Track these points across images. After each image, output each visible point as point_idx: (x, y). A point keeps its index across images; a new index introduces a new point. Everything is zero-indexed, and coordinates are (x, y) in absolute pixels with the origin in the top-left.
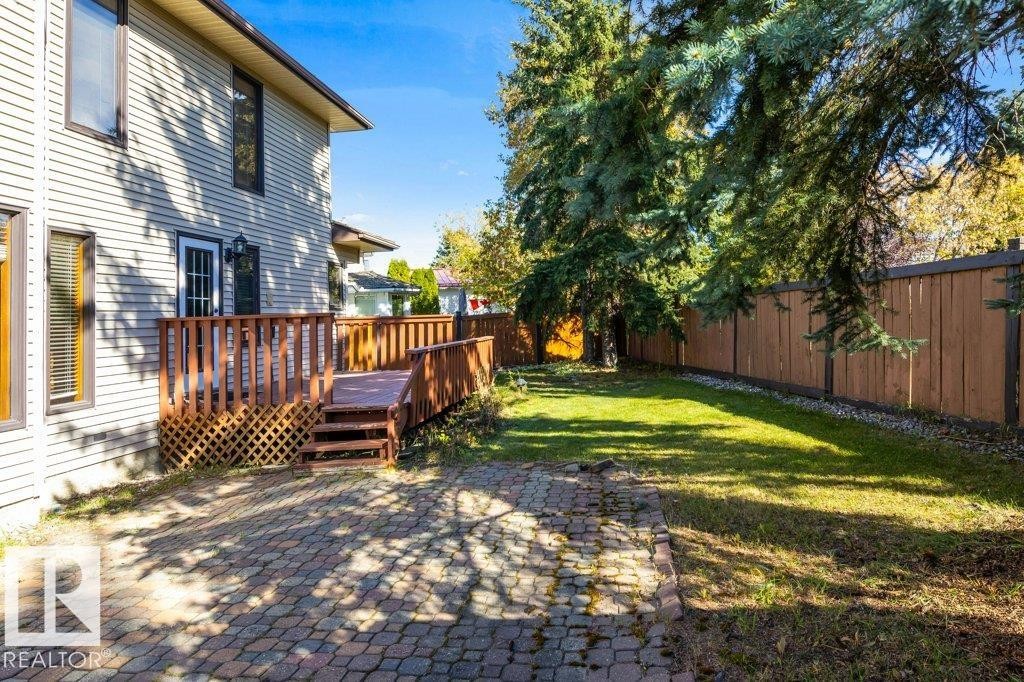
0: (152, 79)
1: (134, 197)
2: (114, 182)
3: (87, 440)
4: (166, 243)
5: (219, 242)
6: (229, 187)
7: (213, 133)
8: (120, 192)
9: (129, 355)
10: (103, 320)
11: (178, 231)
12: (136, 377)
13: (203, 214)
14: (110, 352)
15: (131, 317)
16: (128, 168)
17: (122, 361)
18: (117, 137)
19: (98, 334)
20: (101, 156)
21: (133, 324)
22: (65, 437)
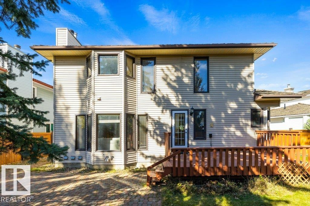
0: (163, 74)
1: (159, 104)
2: (153, 102)
3: (147, 157)
4: (169, 113)
5: (188, 110)
6: (192, 94)
7: (186, 80)
8: (155, 104)
9: (157, 140)
10: (150, 132)
11: (171, 110)
12: (159, 145)
13: (182, 103)
14: (152, 139)
15: (158, 132)
16: (157, 98)
17: (155, 141)
18: (154, 91)
19: (149, 135)
20: (150, 97)
21: (158, 133)
22: (141, 155)
